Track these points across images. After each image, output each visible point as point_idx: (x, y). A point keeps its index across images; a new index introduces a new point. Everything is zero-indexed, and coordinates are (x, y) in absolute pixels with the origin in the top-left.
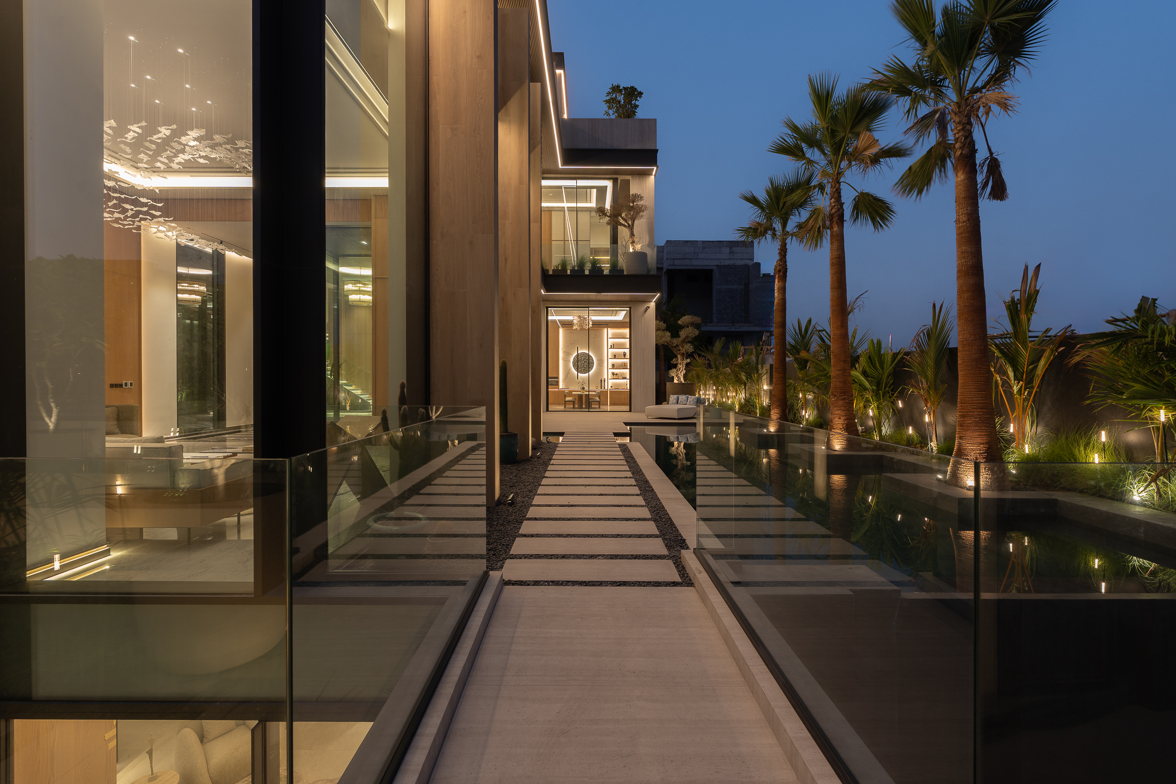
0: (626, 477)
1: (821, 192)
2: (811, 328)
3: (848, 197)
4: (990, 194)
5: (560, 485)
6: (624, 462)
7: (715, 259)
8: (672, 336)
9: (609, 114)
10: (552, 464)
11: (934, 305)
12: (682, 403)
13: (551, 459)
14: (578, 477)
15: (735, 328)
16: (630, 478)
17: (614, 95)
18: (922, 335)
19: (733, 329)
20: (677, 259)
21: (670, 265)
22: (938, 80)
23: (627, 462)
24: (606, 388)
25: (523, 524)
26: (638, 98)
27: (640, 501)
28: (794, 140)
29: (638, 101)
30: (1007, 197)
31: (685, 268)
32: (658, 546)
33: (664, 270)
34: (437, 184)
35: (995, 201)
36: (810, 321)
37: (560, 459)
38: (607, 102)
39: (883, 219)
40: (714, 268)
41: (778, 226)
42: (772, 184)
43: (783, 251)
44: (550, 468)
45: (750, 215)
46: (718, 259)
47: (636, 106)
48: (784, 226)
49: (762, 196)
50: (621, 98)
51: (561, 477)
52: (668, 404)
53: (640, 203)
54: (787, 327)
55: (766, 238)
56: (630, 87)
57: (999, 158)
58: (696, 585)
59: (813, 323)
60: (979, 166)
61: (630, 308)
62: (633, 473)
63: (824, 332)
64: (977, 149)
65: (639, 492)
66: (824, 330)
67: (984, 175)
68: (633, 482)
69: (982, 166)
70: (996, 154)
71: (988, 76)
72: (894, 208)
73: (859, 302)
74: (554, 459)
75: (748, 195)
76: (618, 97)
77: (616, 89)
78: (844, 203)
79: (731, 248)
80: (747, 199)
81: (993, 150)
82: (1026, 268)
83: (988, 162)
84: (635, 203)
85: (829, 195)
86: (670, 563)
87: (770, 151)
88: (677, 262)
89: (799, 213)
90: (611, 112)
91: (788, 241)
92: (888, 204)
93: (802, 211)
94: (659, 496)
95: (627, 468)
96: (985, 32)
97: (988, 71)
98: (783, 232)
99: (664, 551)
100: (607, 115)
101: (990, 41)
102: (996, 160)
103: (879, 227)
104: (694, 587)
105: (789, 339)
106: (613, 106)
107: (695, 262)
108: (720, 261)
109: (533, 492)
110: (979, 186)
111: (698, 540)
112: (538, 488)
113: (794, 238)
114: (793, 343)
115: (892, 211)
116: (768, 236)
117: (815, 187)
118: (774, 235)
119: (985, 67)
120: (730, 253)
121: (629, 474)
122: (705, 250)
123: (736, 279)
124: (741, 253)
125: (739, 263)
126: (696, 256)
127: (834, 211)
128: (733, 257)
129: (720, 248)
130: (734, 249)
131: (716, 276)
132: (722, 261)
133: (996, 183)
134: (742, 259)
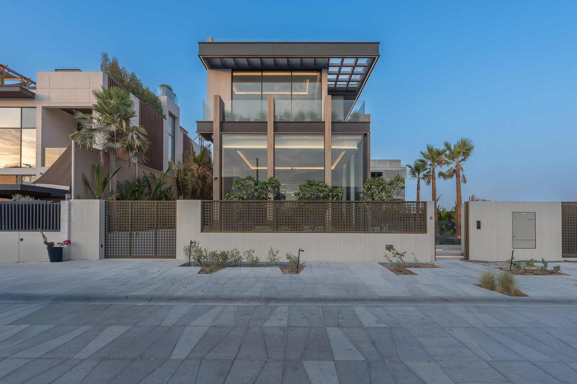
3: (437, 173)
30: (467, 183)
35: (464, 184)
40: (383, 171)
42: (415, 163)
46: (385, 168)
48: (419, 175)
64: (461, 174)
69: (461, 177)
79: (390, 163)
81: (464, 174)
82: (473, 195)
97: (463, 158)
101: (463, 154)
102: (464, 176)
110: (461, 181)
113: (422, 179)
120: (390, 165)
122: (379, 164)
123: (393, 176)
124: (395, 165)
125: (394, 169)
126: (375, 166)
127: (433, 177)
128: (392, 167)
129: (386, 163)
130: (392, 163)
131: (384, 174)
132: (387, 168)
133: (464, 180)
134: (396, 168)
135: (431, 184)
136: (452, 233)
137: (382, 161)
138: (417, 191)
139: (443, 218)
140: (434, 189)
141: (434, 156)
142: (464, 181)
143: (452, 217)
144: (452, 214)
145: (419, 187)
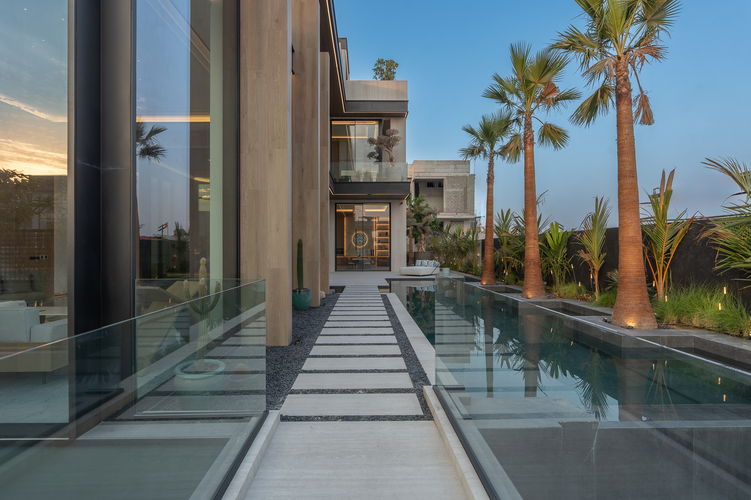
0: (385, 320)
1: (518, 124)
2: (510, 215)
3: (536, 127)
4: (641, 121)
5: (337, 327)
6: (384, 308)
7: (445, 172)
8: (418, 222)
9: (376, 78)
10: (334, 311)
11: (597, 199)
12: (424, 265)
13: (333, 307)
14: (350, 321)
15: (458, 216)
16: (388, 320)
17: (380, 66)
18: (588, 219)
19: (457, 217)
20: (420, 172)
21: (416, 176)
22: (603, 42)
23: (386, 308)
24: (375, 255)
25: (306, 361)
26: (395, 68)
27: (394, 339)
28: (500, 89)
29: (395, 69)
30: (653, 122)
31: (426, 178)
32: (405, 380)
33: (413, 180)
34: (246, 113)
35: (645, 126)
36: (509, 211)
37: (340, 307)
38: (375, 70)
39: (561, 141)
40: (445, 178)
41: (487, 148)
42: (484, 120)
43: (491, 165)
44: (332, 313)
45: (469, 141)
46: (447, 172)
47: (394, 73)
48: (492, 148)
49: (477, 128)
50: (384, 67)
51: (339, 321)
52: (415, 266)
53: (397, 135)
54: (494, 215)
55: (480, 156)
56: (390, 60)
57: (648, 95)
58: (435, 419)
59: (511, 212)
60: (633, 101)
61: (390, 204)
62: (390, 317)
63: (519, 218)
64: (632, 89)
65: (393, 332)
66: (519, 217)
67: (637, 107)
68: (389, 324)
69: (635, 101)
70: (646, 92)
71: (640, 38)
72: (568, 134)
73: (542, 198)
74: (336, 306)
75: (469, 128)
76: (382, 66)
77: (380, 62)
78: (534, 131)
79: (455, 165)
80: (468, 131)
81: (643, 90)
82: (664, 172)
83: (639, 98)
84: (393, 136)
85: (524, 126)
86: (414, 396)
87: (483, 96)
88: (421, 174)
89: (502, 140)
90: (377, 76)
91: (495, 157)
92: (563, 131)
93: (504, 138)
94: (408, 335)
95: (385, 313)
96: (638, 7)
97: (640, 35)
98: (491, 151)
99: (410, 385)
100: (375, 79)
101: (642, 12)
102: (645, 97)
103: (558, 147)
104: (434, 420)
105: (495, 223)
106: (379, 72)
107: (432, 174)
108: (448, 173)
109: (317, 333)
110: (633, 115)
111: (436, 375)
112: (322, 330)
113: (499, 156)
114: (498, 225)
115: (567, 136)
116: (481, 154)
117: (514, 121)
118: (485, 154)
119: (637, 31)
120: (455, 168)
121: (387, 318)
122: (439, 167)
123: (459, 185)
124: (462, 168)
125: (461, 174)
126: (433, 171)
127: (527, 136)
128: (457, 171)
129: (448, 165)
130: (458, 166)
131: (446, 183)
132: (449, 173)
133: (645, 113)
134: (463, 172)
135: (522, 155)
136: (579, 291)
137: (443, 162)
138: (488, 185)
139: (552, 248)
140: (529, 170)
141: (531, 78)
142: (643, 117)
143: (583, 248)
144: (585, 236)
145: (492, 176)
